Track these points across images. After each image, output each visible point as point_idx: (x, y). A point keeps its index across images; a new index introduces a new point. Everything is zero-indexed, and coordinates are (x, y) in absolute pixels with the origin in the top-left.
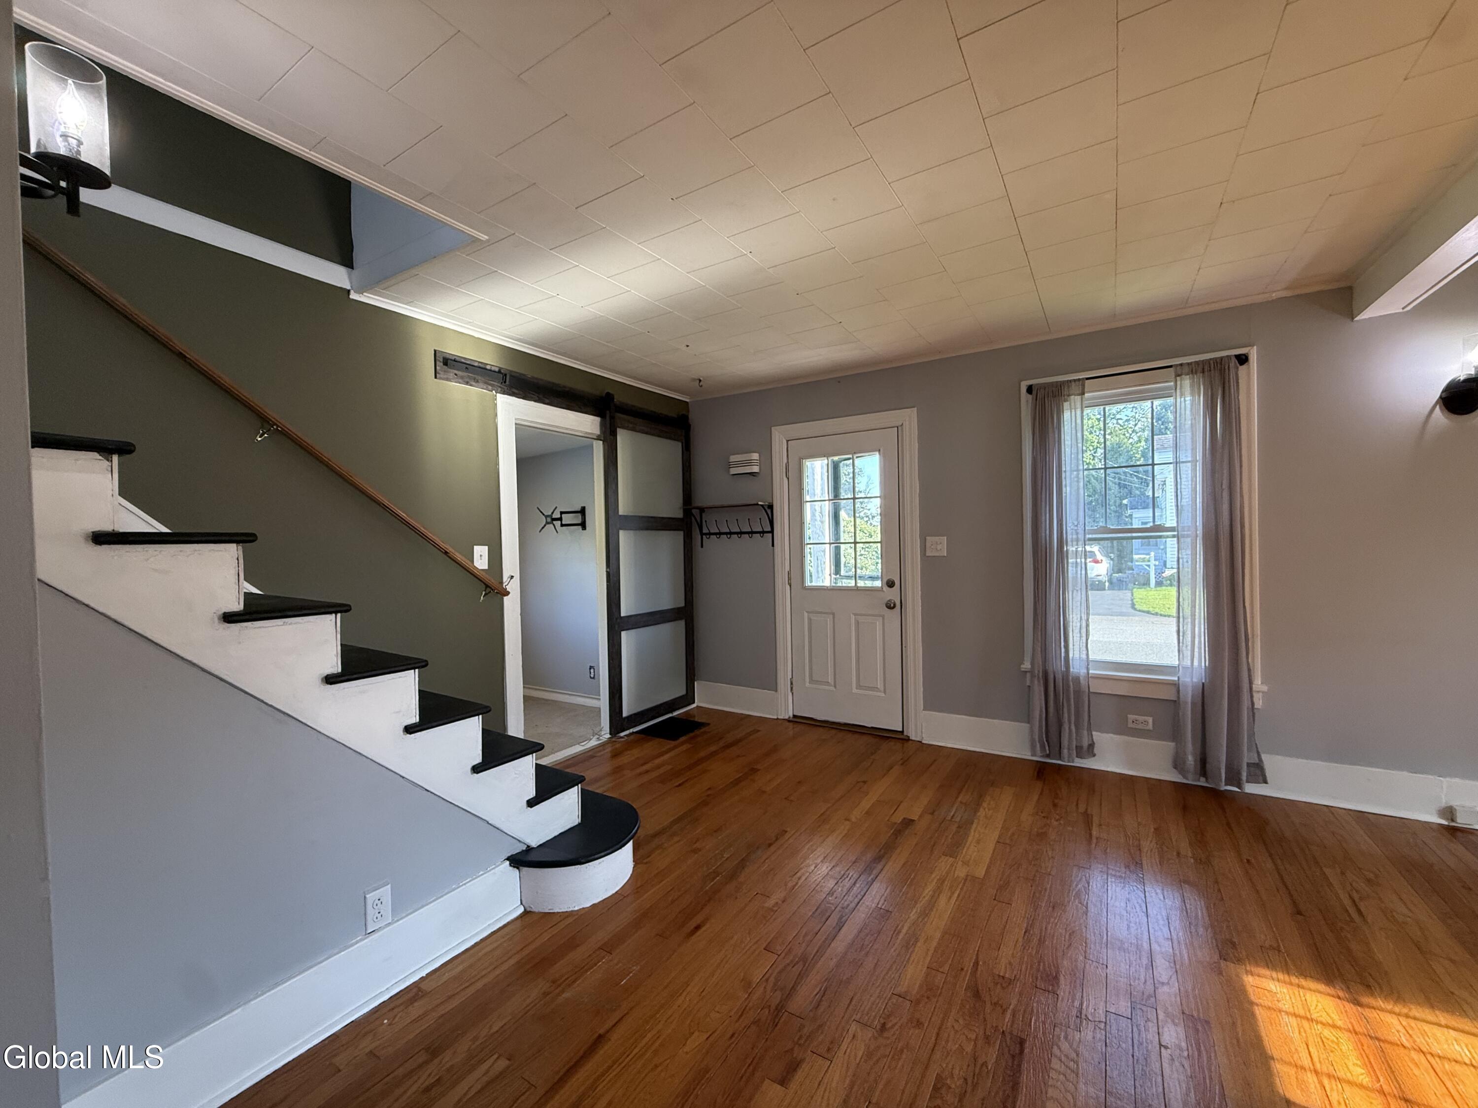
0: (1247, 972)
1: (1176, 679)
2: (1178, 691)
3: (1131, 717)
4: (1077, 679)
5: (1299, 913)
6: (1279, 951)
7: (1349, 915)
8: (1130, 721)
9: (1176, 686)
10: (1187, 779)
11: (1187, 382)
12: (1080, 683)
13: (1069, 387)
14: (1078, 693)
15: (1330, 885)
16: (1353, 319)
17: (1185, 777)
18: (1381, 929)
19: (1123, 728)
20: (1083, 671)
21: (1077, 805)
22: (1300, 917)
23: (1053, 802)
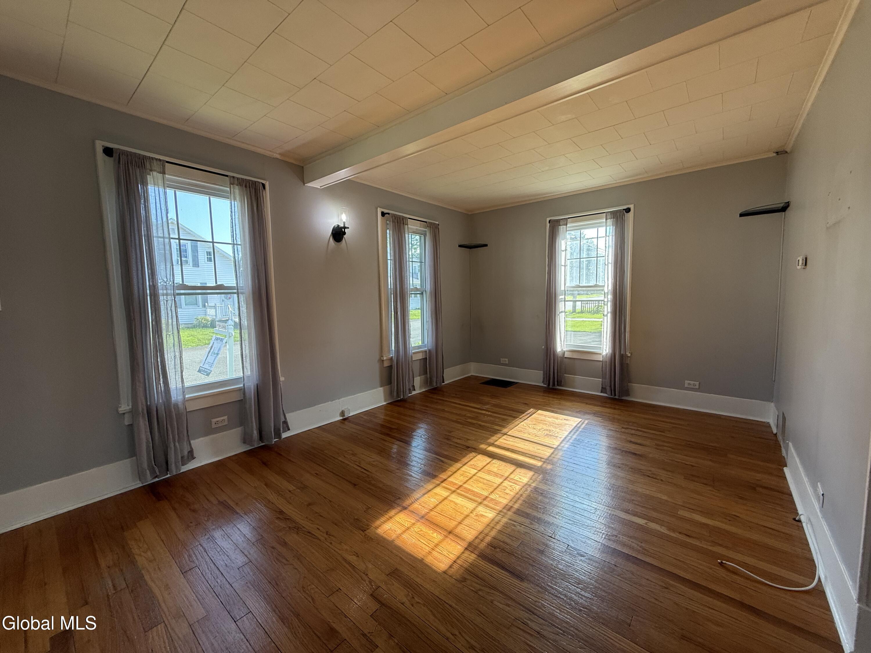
0: (377, 528)
1: (242, 385)
2: (244, 394)
3: (214, 420)
4: (176, 405)
5: (355, 485)
6: (370, 508)
7: (366, 474)
8: (213, 424)
9: (243, 391)
10: (254, 446)
11: (237, 190)
12: (178, 408)
13: (150, 163)
14: (179, 416)
15: (348, 465)
16: (304, 184)
17: (251, 446)
18: (376, 471)
19: (209, 431)
20: (180, 398)
21: (208, 500)
22: (357, 486)
23: (190, 509)
